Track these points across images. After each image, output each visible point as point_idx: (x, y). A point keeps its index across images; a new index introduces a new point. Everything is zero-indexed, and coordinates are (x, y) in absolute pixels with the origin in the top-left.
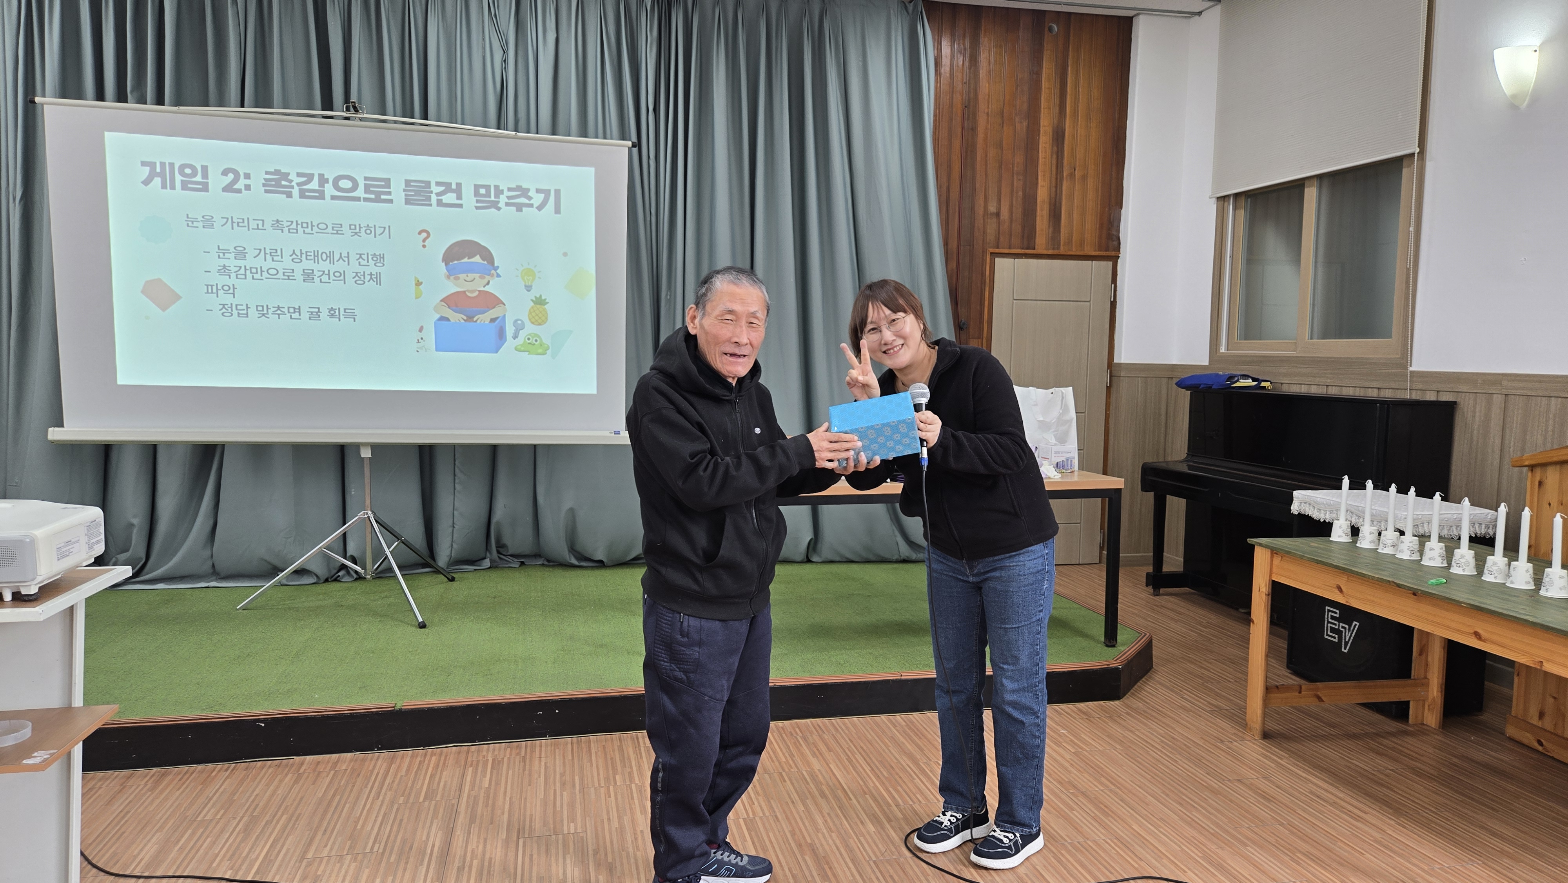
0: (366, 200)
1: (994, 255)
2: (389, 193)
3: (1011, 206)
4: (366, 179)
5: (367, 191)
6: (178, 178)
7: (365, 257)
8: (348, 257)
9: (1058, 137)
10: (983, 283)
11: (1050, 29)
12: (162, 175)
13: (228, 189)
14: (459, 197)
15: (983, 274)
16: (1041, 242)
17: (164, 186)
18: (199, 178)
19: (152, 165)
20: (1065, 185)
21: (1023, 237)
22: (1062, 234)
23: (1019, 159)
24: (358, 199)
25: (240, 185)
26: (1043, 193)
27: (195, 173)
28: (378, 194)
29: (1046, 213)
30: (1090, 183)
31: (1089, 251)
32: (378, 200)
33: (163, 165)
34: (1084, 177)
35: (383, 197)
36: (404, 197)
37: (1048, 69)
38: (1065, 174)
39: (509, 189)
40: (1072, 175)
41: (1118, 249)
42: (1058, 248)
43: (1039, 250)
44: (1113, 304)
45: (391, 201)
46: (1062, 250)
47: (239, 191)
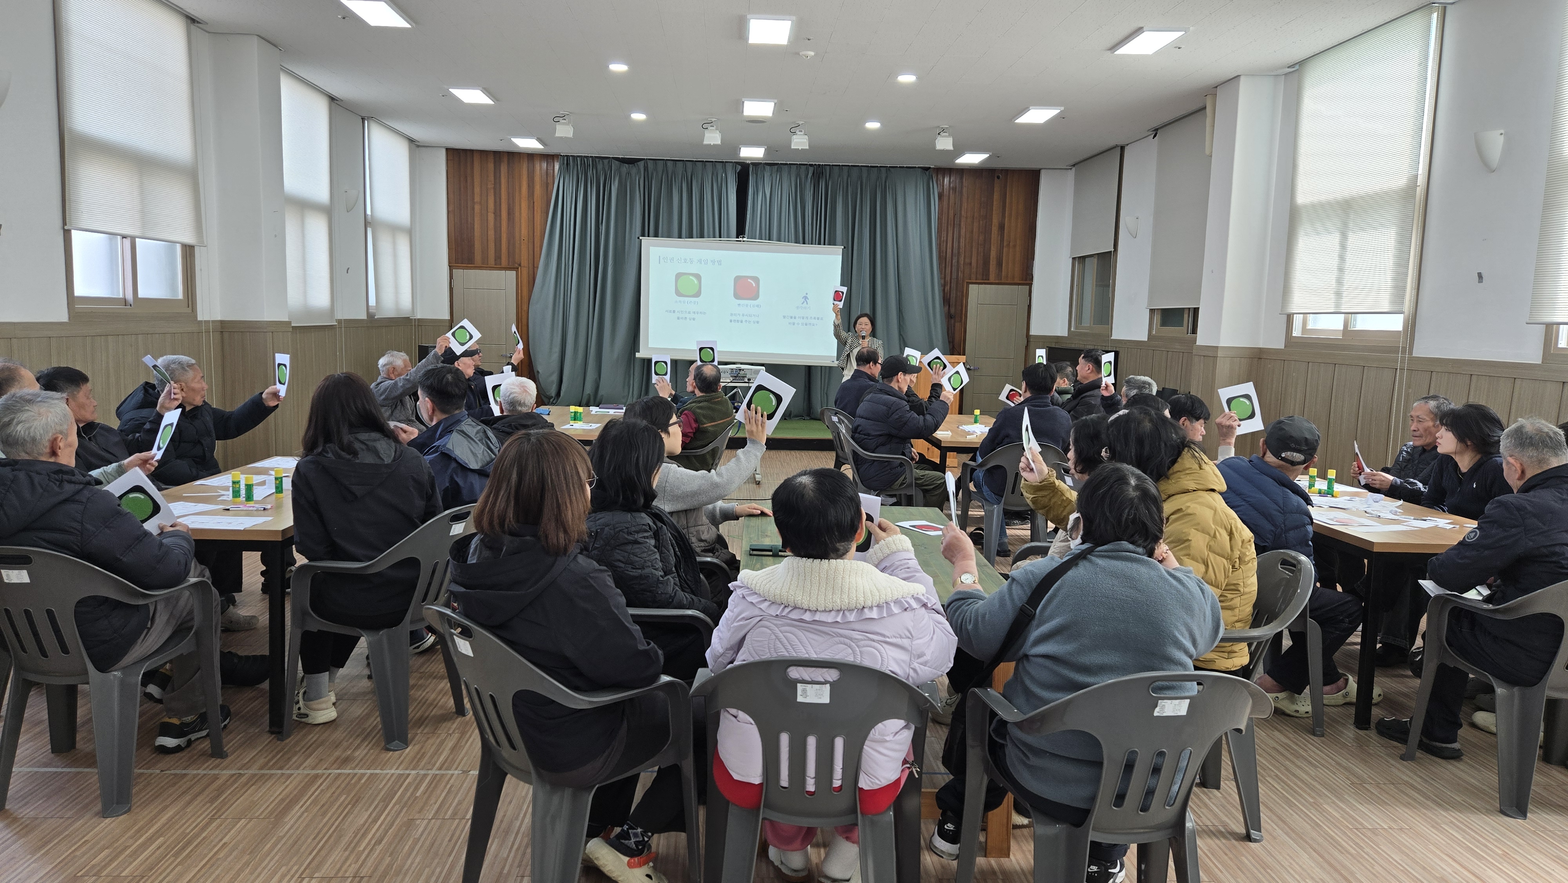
1: (968, 283)
3: (977, 260)
9: (1002, 227)
10: (962, 296)
11: (998, 177)
15: (963, 292)
16: (992, 278)
20: (1005, 250)
21: (983, 275)
22: (1003, 273)
23: (981, 238)
26: (993, 254)
29: (995, 263)
30: (1018, 249)
31: (1017, 281)
34: (1015, 246)
37: (996, 196)
38: (1005, 244)
40: (1008, 245)
41: (1032, 279)
42: (1001, 279)
43: (992, 280)
44: (1029, 307)
46: (1003, 281)
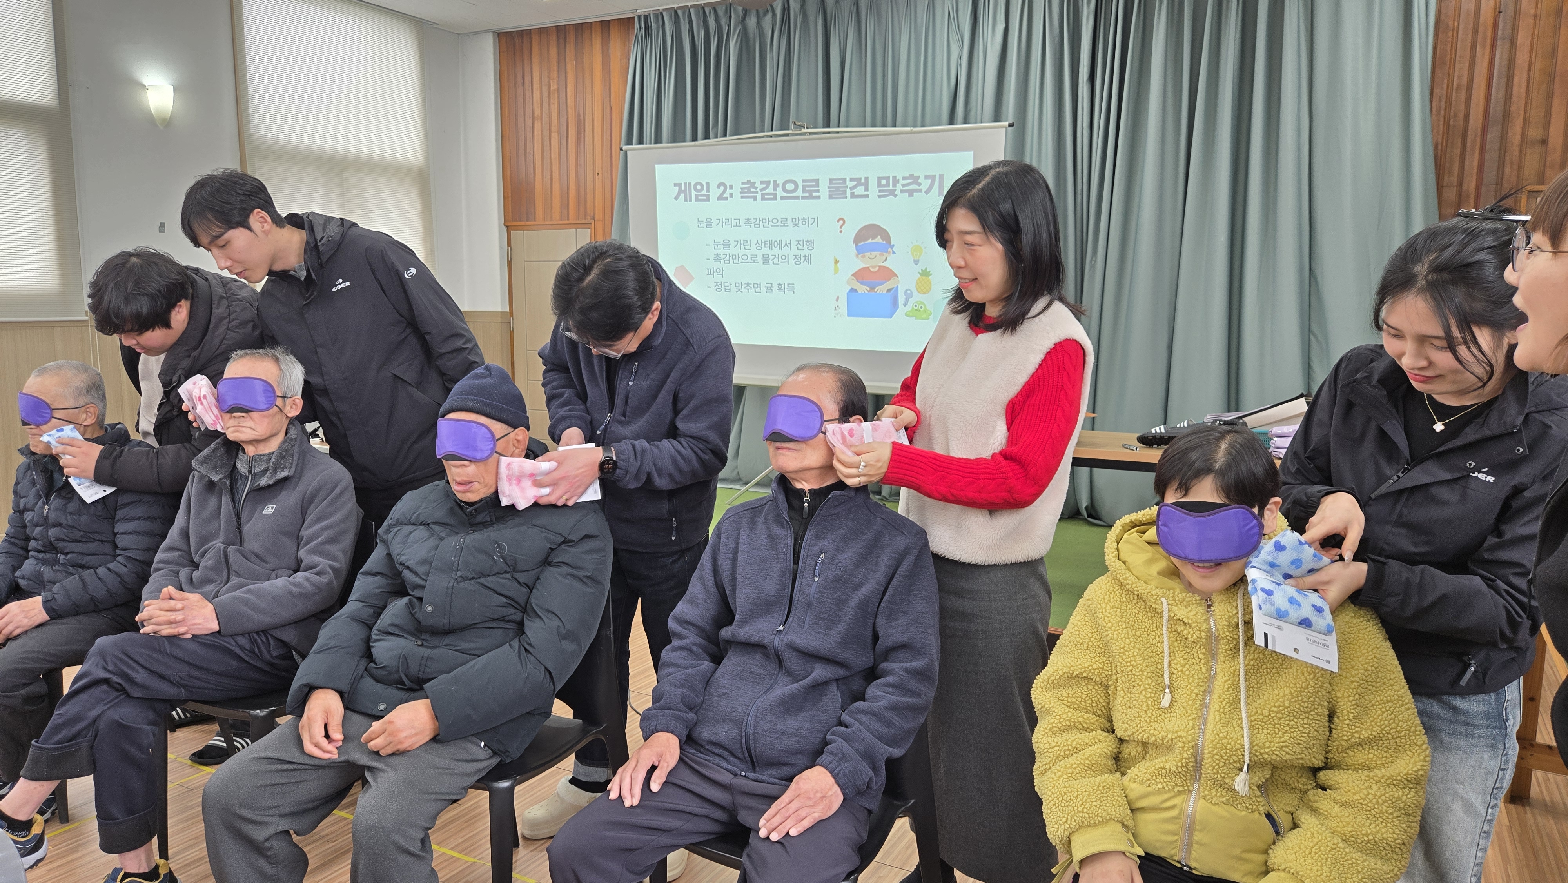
0: (803, 198)
2: (818, 191)
4: (804, 181)
5: (804, 191)
6: (694, 193)
7: (801, 243)
8: (790, 244)
12: (685, 192)
13: (720, 198)
14: (867, 189)
17: (686, 200)
18: (704, 192)
19: (679, 185)
24: (797, 198)
25: (726, 195)
27: (702, 189)
28: (810, 192)
32: (811, 197)
33: (685, 184)
35: (814, 194)
36: (828, 193)
39: (904, 178)
45: (819, 197)
47: (726, 199)
